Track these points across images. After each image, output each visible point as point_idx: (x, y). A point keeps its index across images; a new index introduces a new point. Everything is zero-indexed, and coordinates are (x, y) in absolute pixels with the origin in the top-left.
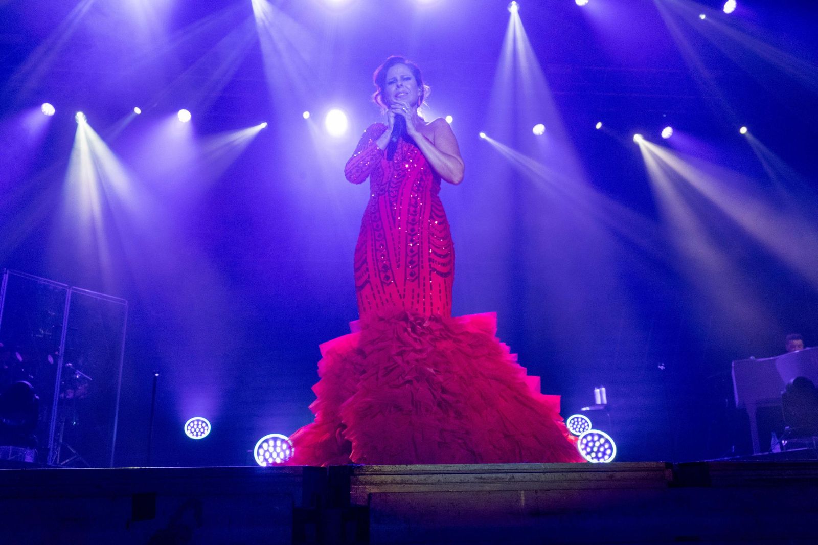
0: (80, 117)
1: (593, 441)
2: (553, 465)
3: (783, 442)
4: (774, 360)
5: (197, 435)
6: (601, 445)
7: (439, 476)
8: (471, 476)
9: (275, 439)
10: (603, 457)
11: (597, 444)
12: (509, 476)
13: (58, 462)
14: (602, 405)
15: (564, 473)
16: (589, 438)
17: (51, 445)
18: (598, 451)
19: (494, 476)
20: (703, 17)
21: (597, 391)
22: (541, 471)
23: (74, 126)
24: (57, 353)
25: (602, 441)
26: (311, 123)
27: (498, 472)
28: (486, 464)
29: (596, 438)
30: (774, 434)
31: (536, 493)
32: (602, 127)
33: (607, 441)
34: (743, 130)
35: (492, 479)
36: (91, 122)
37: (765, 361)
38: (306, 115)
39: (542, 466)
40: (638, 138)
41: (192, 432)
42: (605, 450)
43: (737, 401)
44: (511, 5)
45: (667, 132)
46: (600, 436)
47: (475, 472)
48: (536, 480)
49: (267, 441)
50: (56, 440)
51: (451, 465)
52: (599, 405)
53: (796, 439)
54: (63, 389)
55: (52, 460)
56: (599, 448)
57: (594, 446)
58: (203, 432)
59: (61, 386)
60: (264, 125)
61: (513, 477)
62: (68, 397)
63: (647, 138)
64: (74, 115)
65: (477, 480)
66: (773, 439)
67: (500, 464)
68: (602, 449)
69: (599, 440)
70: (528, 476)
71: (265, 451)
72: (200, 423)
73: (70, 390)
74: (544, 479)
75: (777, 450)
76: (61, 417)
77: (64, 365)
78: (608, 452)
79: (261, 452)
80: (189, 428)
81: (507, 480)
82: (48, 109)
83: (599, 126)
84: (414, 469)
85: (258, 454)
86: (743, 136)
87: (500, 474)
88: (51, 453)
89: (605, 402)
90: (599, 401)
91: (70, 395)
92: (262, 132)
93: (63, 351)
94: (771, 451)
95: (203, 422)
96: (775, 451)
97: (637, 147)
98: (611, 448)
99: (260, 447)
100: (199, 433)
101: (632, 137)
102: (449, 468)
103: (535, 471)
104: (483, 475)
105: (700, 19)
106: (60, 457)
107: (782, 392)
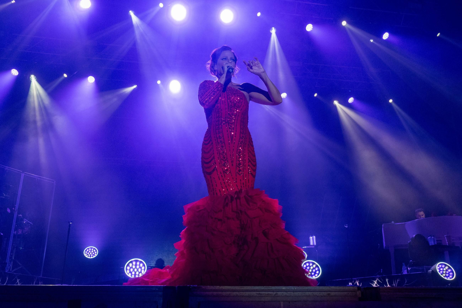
0: (33, 78)
1: (309, 266)
2: (298, 287)
3: (409, 268)
4: (405, 224)
5: (90, 256)
6: (314, 268)
7: (237, 293)
8: (254, 293)
9: (136, 261)
10: (314, 275)
11: (312, 268)
12: (275, 293)
13: (11, 270)
14: (313, 245)
15: (304, 292)
16: (308, 264)
17: (8, 261)
18: (312, 272)
19: (266, 293)
20: (372, 41)
21: (311, 238)
22: (292, 291)
23: (29, 82)
24: (13, 209)
25: (314, 266)
26: (161, 86)
27: (269, 291)
28: (263, 287)
29: (311, 264)
30: (403, 264)
31: (289, 303)
32: (317, 96)
33: (317, 266)
34: (391, 101)
35: (266, 295)
36: (39, 81)
37: (400, 224)
38: (159, 82)
39: (293, 288)
40: (336, 103)
41: (87, 255)
42: (316, 271)
43: (384, 245)
44: (272, 29)
45: (351, 100)
46: (313, 264)
47: (257, 291)
48: (289, 295)
49: (131, 262)
50: (11, 258)
51: (244, 287)
52: (312, 245)
53: (415, 267)
54: (16, 229)
55: (8, 269)
56: (312, 270)
57: (310, 269)
58: (94, 255)
59: (15, 227)
60: (135, 86)
61: (277, 294)
62: (18, 233)
63: (340, 103)
64: (30, 76)
65: (257, 295)
66: (403, 266)
67: (270, 287)
68: (314, 271)
69: (312, 266)
70: (285, 293)
71: (131, 268)
72: (92, 250)
73: (20, 230)
74: (293, 295)
75: (405, 272)
76: (14, 245)
77: (17, 216)
78: (317, 272)
79: (128, 268)
80: (86, 252)
81: (273, 295)
82: (15, 72)
83: (316, 95)
84: (223, 289)
85: (127, 269)
86: (390, 103)
87: (270, 292)
88: (8, 265)
89: (315, 244)
90: (312, 244)
91: (20, 232)
92: (134, 90)
93: (17, 208)
94: (402, 273)
95: (94, 249)
96: (404, 273)
97: (335, 107)
98: (319, 270)
99: (128, 265)
100: (92, 255)
101: (333, 102)
102: (243, 288)
103: (289, 291)
104: (261, 293)
105: (370, 42)
106: (12, 268)
107: (409, 242)
